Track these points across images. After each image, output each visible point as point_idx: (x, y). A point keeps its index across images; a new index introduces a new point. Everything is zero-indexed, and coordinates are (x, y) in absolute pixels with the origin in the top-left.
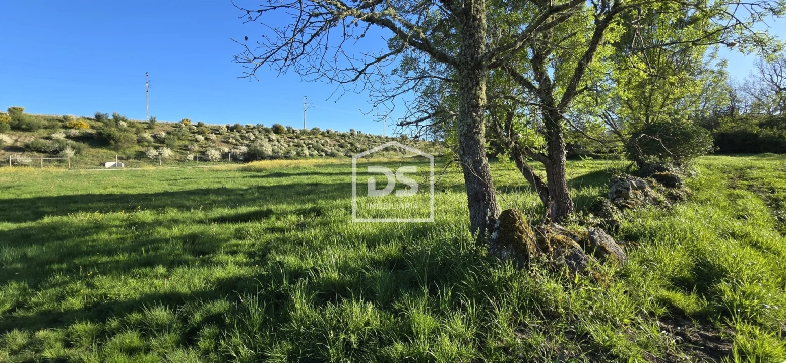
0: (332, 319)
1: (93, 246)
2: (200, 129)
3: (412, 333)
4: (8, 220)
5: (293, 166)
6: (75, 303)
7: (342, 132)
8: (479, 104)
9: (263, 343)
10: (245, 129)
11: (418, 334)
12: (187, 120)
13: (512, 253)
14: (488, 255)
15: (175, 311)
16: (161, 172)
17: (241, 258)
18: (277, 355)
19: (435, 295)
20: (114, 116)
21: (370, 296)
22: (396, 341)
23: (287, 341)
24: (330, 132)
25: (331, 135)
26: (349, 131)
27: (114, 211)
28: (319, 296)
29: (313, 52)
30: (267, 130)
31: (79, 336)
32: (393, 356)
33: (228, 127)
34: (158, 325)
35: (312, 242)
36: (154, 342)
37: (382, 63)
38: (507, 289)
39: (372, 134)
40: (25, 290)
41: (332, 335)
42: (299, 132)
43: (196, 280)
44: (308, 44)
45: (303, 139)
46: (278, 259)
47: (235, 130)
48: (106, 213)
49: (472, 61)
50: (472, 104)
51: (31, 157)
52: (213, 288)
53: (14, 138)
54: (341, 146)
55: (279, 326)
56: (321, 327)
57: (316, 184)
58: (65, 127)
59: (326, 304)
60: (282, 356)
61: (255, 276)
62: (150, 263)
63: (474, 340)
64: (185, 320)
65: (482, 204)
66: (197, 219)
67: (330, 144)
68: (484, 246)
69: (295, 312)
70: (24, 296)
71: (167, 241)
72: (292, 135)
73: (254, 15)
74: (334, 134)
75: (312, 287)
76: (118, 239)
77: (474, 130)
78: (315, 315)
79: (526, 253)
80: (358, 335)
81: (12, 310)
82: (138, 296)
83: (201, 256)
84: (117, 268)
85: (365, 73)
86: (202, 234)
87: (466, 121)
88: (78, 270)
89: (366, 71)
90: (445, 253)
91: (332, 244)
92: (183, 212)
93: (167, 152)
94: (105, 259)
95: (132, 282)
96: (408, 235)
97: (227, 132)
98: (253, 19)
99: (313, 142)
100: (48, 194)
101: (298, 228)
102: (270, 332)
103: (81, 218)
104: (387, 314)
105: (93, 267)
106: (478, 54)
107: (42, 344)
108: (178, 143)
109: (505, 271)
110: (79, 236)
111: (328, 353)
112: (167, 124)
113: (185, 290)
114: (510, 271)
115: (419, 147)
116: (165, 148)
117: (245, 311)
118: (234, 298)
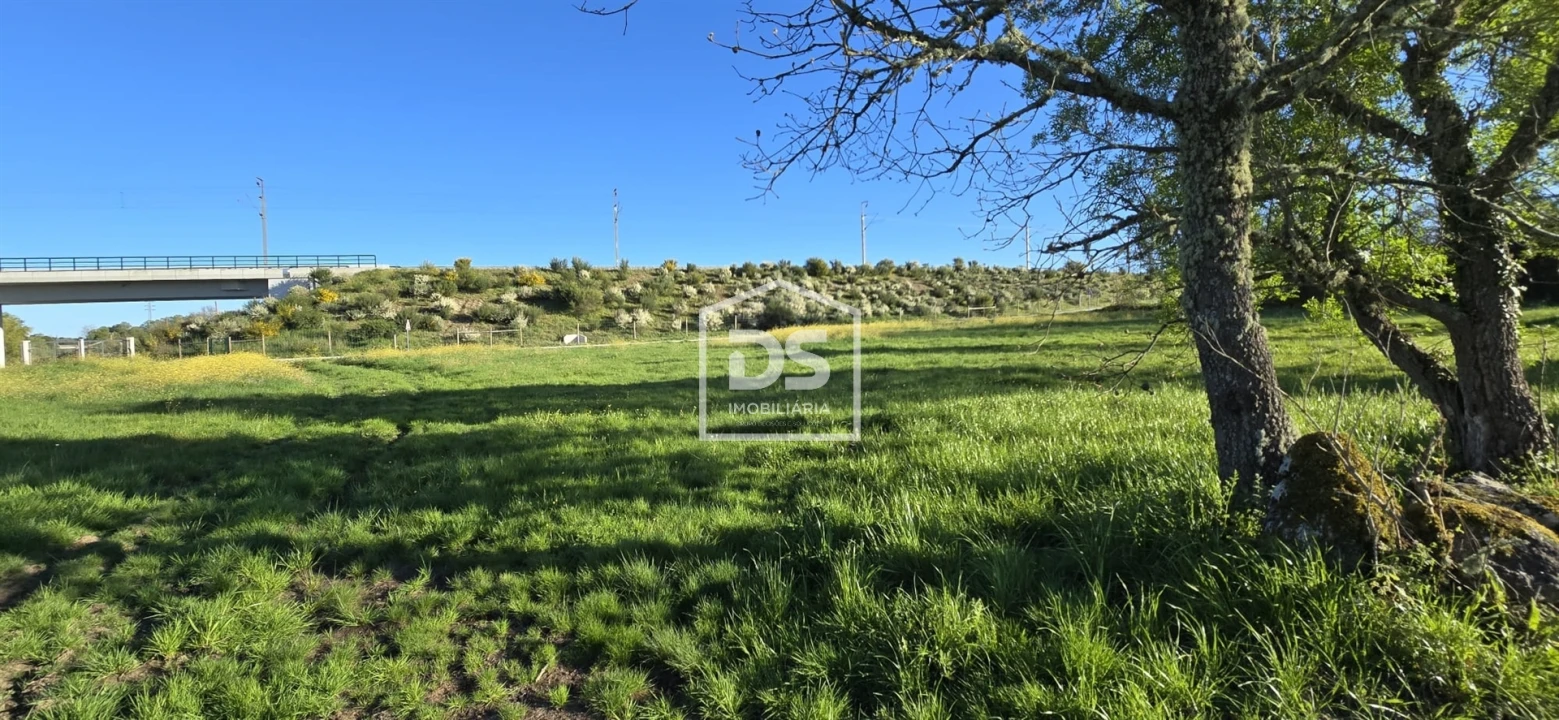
0: (905, 619)
1: (556, 462)
2: (690, 275)
3: (1062, 669)
4: (462, 420)
5: (843, 335)
6: (539, 541)
7: (937, 267)
8: (1232, 195)
9: (790, 640)
10: (759, 272)
11: (1075, 674)
12: (671, 262)
13: (1325, 536)
14: (1263, 535)
15: (662, 570)
16: (636, 349)
17: (754, 497)
18: (810, 663)
19: (1121, 606)
20: (573, 262)
21: (978, 588)
22: (1030, 681)
23: (828, 644)
24: (913, 268)
25: (914, 272)
26: (952, 263)
27: (578, 412)
28: (882, 575)
29: (873, 127)
30: (796, 272)
31: (546, 587)
32: (1020, 705)
33: (732, 269)
34: (640, 587)
35: (873, 479)
36: (636, 611)
37: (1006, 130)
38: (1306, 617)
39: (1001, 266)
40: (485, 516)
41: (905, 647)
42: (853, 270)
43: (690, 526)
44: (863, 115)
45: (862, 284)
46: (813, 503)
47: (744, 274)
48: (568, 414)
49: (1210, 103)
50: (1214, 198)
51: (480, 329)
52: (715, 542)
53: (461, 303)
54: (936, 294)
55: (816, 617)
56: (886, 629)
57: (884, 371)
58: (516, 284)
59: (895, 592)
60: (820, 666)
61: (777, 529)
62: (627, 493)
63: (1208, 708)
64: (675, 586)
65: (1245, 419)
66: (689, 428)
67: (913, 292)
68: (1251, 513)
69: (842, 597)
70: (485, 525)
71: (648, 461)
72: (841, 277)
73: (769, 85)
74: (922, 271)
75: (870, 558)
76: (585, 454)
77: (1222, 253)
78: (877, 608)
79: (1367, 538)
80: (954, 654)
81: (473, 542)
82: (614, 542)
83: (696, 489)
84: (587, 497)
85: (973, 153)
86: (697, 452)
87: (1199, 236)
88: (542, 495)
89: (977, 147)
90: (1150, 520)
91: (909, 484)
92: (668, 416)
93: (644, 317)
94: (571, 482)
95: (607, 520)
96: (1069, 477)
97: (732, 278)
98: (769, 91)
99: (881, 288)
100: (500, 384)
101: (849, 453)
102: (801, 624)
103: (540, 421)
104: (1014, 627)
105: (557, 492)
106: (1227, 84)
107: (507, 592)
108: (659, 301)
109: (1303, 572)
110: (539, 447)
111: (898, 678)
112: (644, 270)
113: (674, 540)
114: (1317, 575)
115: (1110, 289)
116: (641, 311)
117: (762, 583)
118: (744, 560)
